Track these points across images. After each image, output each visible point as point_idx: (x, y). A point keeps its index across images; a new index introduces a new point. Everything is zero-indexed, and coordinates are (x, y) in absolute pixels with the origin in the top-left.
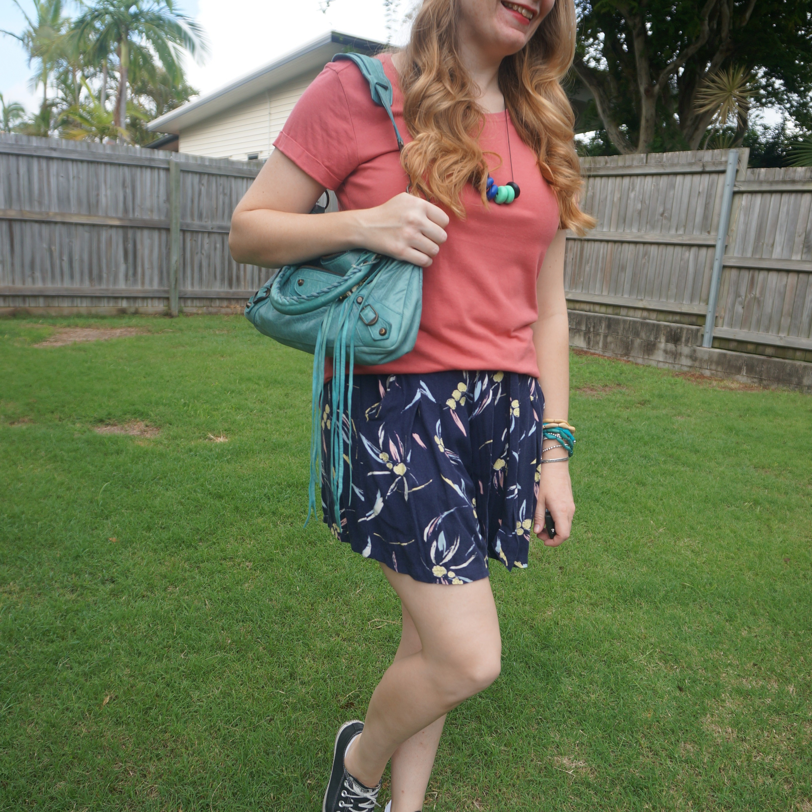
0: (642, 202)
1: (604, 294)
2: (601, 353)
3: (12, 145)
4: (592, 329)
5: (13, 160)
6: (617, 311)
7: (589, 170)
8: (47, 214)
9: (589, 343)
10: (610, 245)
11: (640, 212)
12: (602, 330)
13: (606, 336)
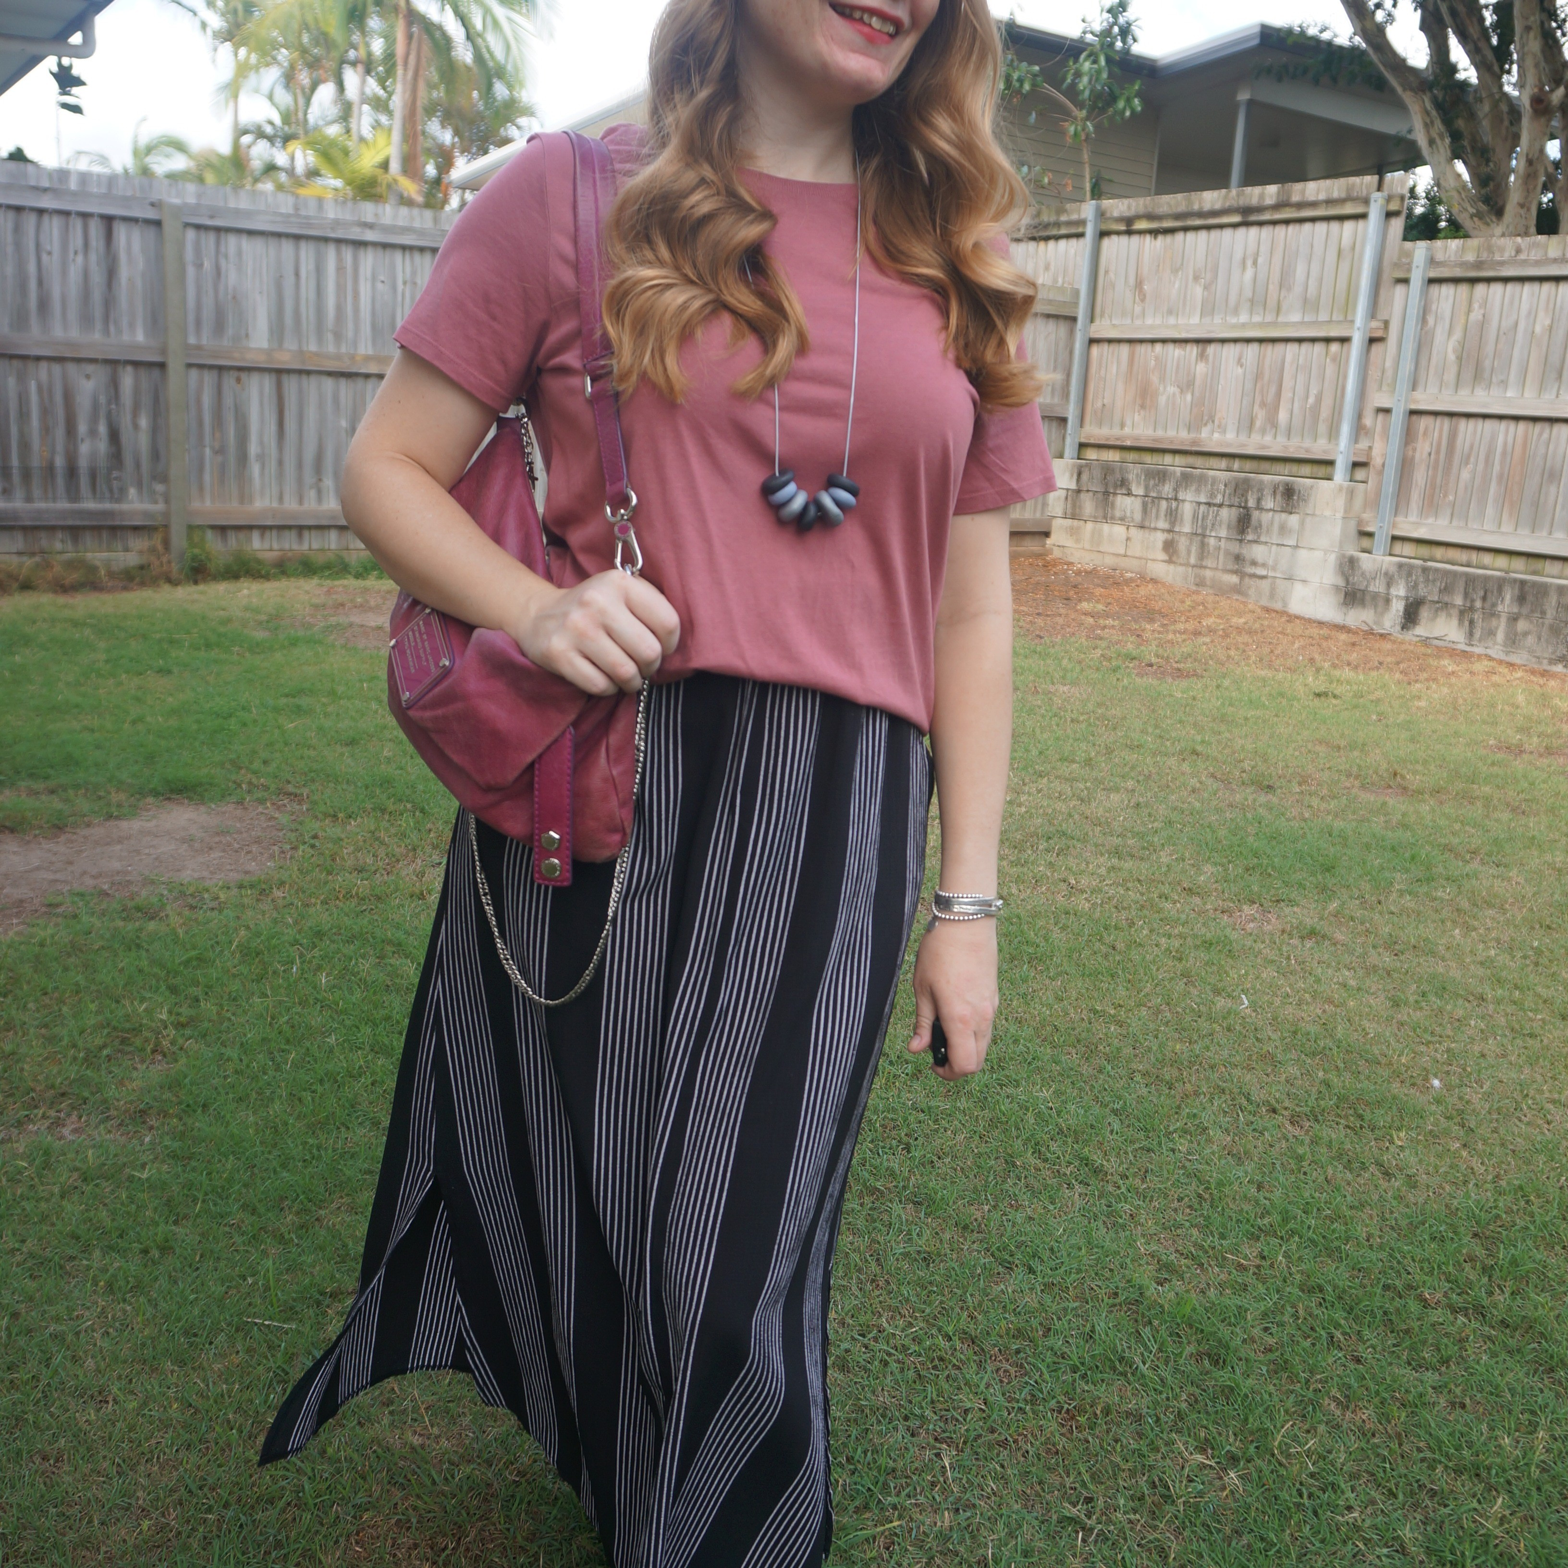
1: (1504, 529)
2: (1502, 656)
3: (289, 216)
4: (1478, 604)
5: (287, 247)
6: (1539, 565)
7: (1479, 265)
8: (352, 357)
9: (1471, 634)
10: (1522, 425)
12: (1507, 604)
13: (1514, 619)
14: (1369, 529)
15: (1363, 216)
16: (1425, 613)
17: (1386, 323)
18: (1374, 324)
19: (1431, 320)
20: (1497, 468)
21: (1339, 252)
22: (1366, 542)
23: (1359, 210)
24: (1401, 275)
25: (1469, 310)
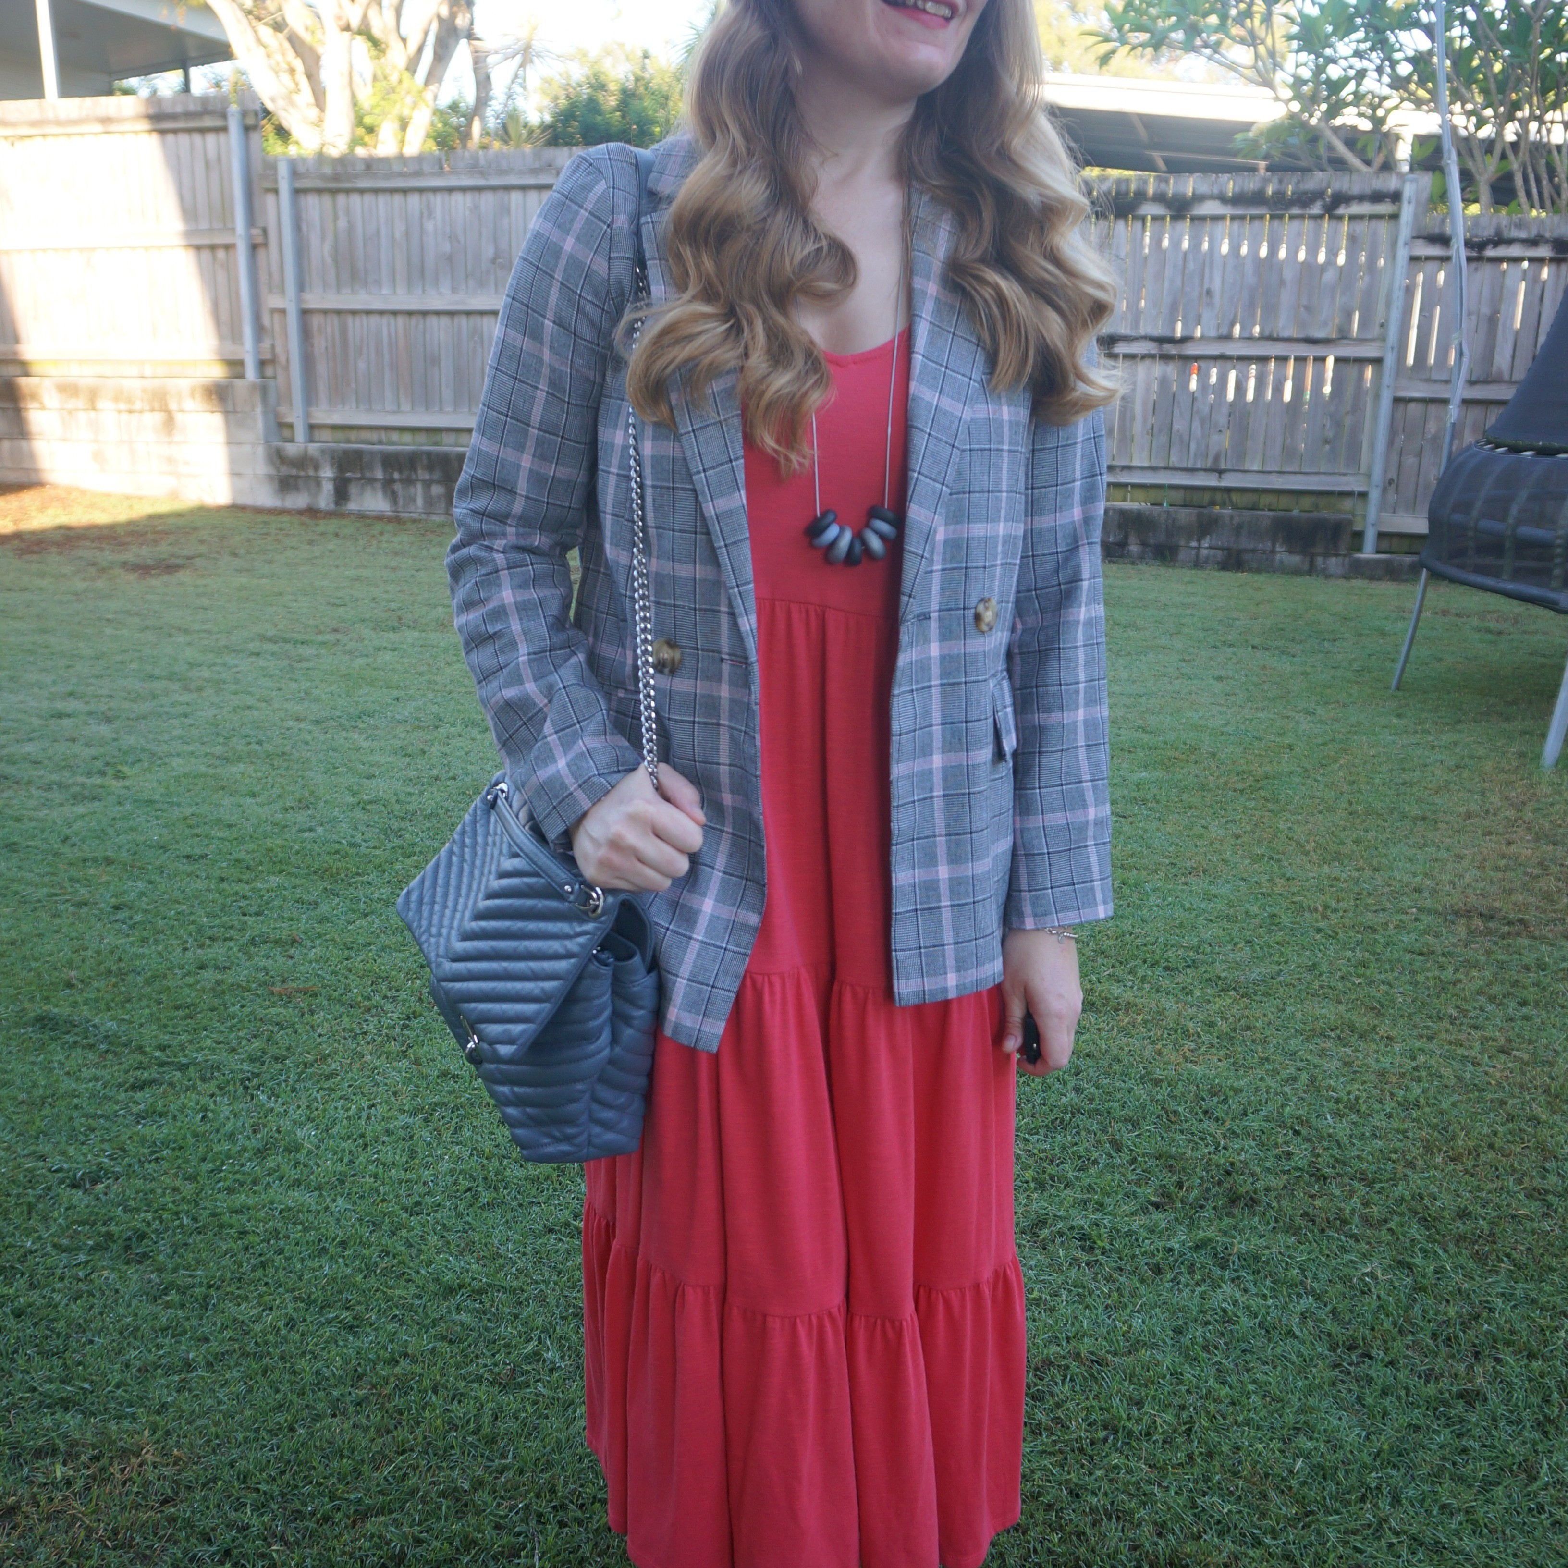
0: (452, 237)
1: (403, 410)
2: (423, 517)
4: (396, 476)
6: (436, 438)
7: (336, 178)
9: (395, 502)
10: (400, 320)
11: (450, 259)
12: (419, 474)
13: (428, 484)
14: (288, 420)
15: (224, 129)
16: (353, 489)
17: (265, 231)
18: (256, 232)
19: (304, 228)
20: (387, 357)
21: (207, 164)
22: (286, 433)
23: (218, 123)
24: (270, 185)
25: (336, 218)
